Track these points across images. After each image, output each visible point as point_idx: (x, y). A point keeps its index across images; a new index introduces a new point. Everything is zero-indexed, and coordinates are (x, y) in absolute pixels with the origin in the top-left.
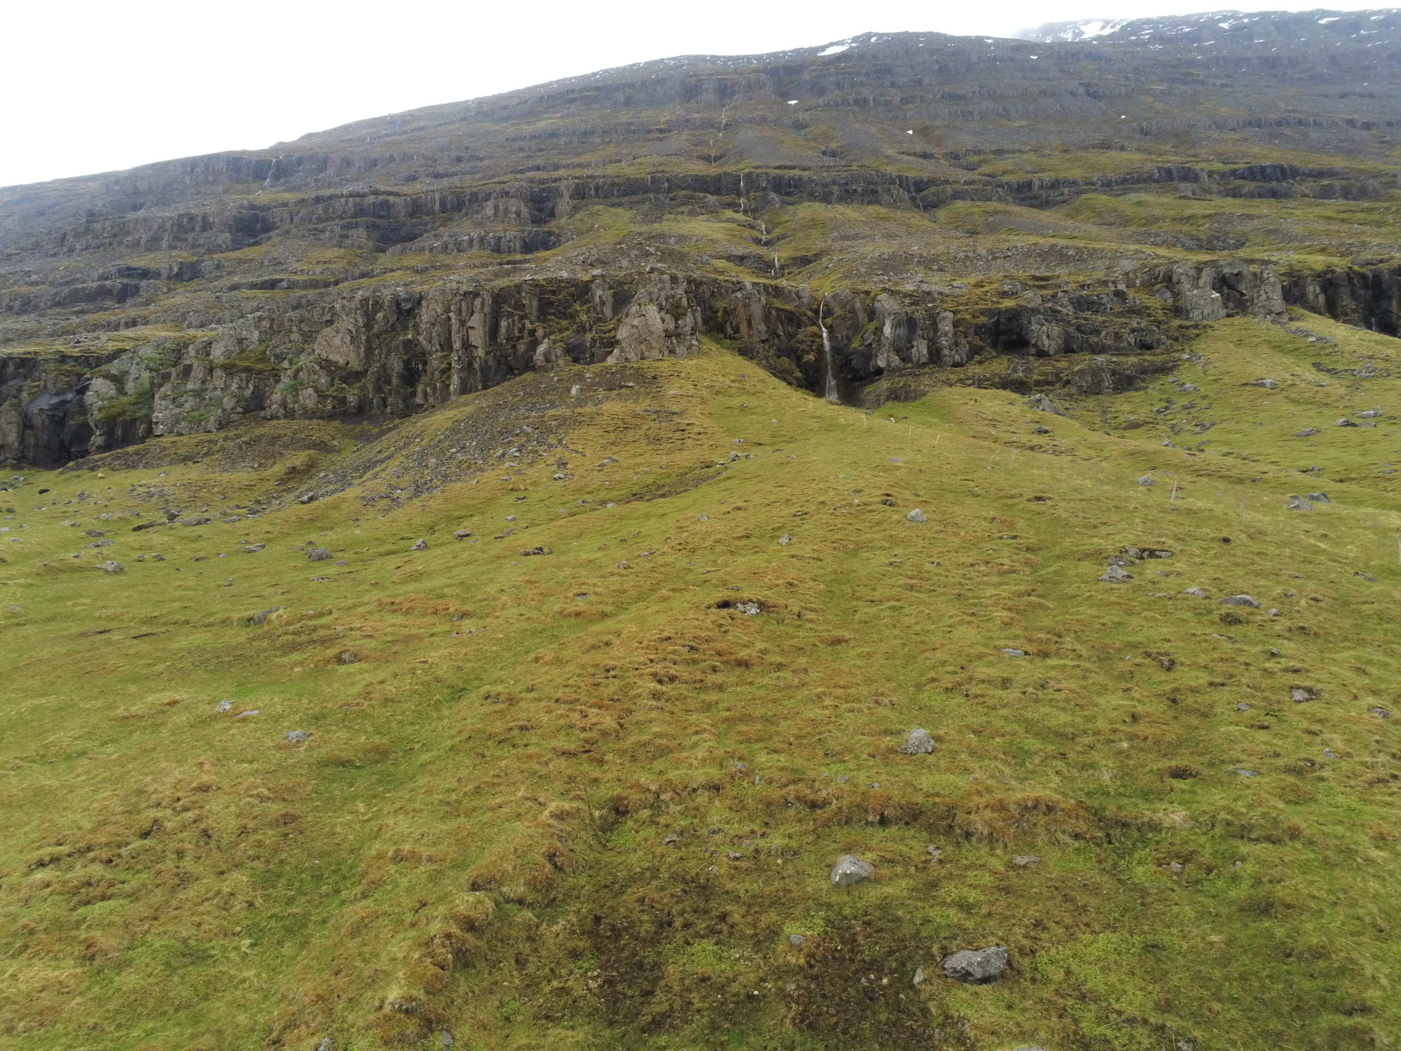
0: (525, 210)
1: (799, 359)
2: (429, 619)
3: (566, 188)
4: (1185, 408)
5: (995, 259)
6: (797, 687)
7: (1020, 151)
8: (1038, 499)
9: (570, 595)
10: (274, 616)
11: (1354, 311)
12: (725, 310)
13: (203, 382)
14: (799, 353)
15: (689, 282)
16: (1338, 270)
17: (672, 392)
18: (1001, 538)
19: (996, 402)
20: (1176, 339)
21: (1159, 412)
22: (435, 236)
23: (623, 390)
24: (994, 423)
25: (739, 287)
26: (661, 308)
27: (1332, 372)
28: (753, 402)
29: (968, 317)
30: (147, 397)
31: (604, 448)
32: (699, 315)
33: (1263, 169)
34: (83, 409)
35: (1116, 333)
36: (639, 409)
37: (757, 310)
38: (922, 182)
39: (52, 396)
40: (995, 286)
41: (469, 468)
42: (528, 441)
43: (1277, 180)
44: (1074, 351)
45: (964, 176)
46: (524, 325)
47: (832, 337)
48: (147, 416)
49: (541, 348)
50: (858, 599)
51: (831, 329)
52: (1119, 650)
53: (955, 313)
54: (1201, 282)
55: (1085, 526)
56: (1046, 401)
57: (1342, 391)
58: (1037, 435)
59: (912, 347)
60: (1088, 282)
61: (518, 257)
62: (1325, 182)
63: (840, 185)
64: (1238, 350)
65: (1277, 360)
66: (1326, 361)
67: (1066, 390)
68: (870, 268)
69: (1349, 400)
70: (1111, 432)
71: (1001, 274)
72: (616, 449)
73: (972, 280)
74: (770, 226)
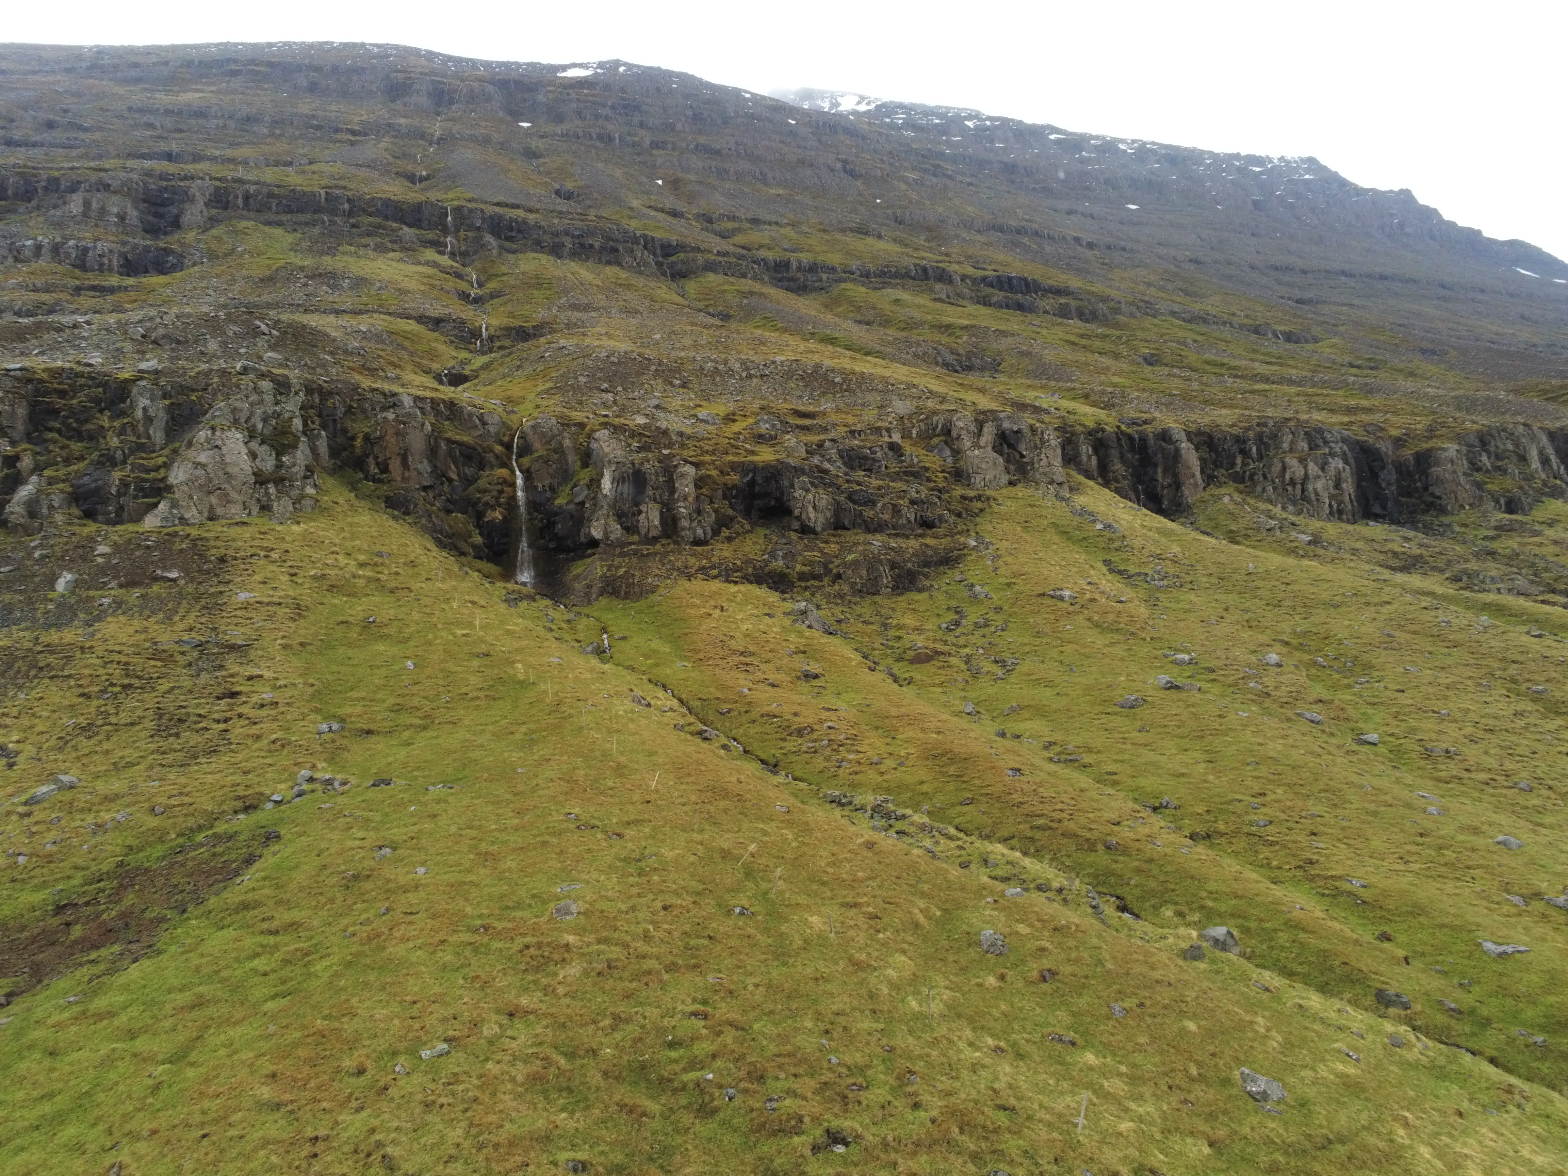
1: (480, 516)
3: (200, 190)
4: (977, 626)
5: (750, 376)
7: (777, 223)
11: (1125, 478)
12: (367, 438)
14: (480, 506)
15: (309, 391)
16: (1107, 428)
17: (243, 596)
19: (750, 609)
20: (959, 515)
21: (948, 630)
23: (156, 588)
24: (745, 660)
25: (391, 401)
26: (252, 433)
27: (1125, 575)
28: (385, 610)
29: (714, 473)
32: (323, 446)
33: (1010, 279)
35: (894, 506)
37: (417, 442)
38: (670, 245)
40: (751, 421)
43: (1022, 292)
44: (844, 528)
45: (717, 244)
47: (529, 485)
49: (25, 492)
51: (528, 475)
53: (697, 465)
54: (983, 441)
56: (813, 613)
57: (1143, 611)
58: (804, 686)
59: (640, 512)
60: (859, 427)
61: (114, 280)
62: (1062, 301)
63: (573, 236)
64: (1026, 536)
65: (1068, 555)
66: (1117, 559)
67: (837, 587)
68: (592, 376)
69: (1153, 626)
70: (895, 671)
71: (757, 404)
72: (85, 744)
73: (721, 409)
74: (483, 278)
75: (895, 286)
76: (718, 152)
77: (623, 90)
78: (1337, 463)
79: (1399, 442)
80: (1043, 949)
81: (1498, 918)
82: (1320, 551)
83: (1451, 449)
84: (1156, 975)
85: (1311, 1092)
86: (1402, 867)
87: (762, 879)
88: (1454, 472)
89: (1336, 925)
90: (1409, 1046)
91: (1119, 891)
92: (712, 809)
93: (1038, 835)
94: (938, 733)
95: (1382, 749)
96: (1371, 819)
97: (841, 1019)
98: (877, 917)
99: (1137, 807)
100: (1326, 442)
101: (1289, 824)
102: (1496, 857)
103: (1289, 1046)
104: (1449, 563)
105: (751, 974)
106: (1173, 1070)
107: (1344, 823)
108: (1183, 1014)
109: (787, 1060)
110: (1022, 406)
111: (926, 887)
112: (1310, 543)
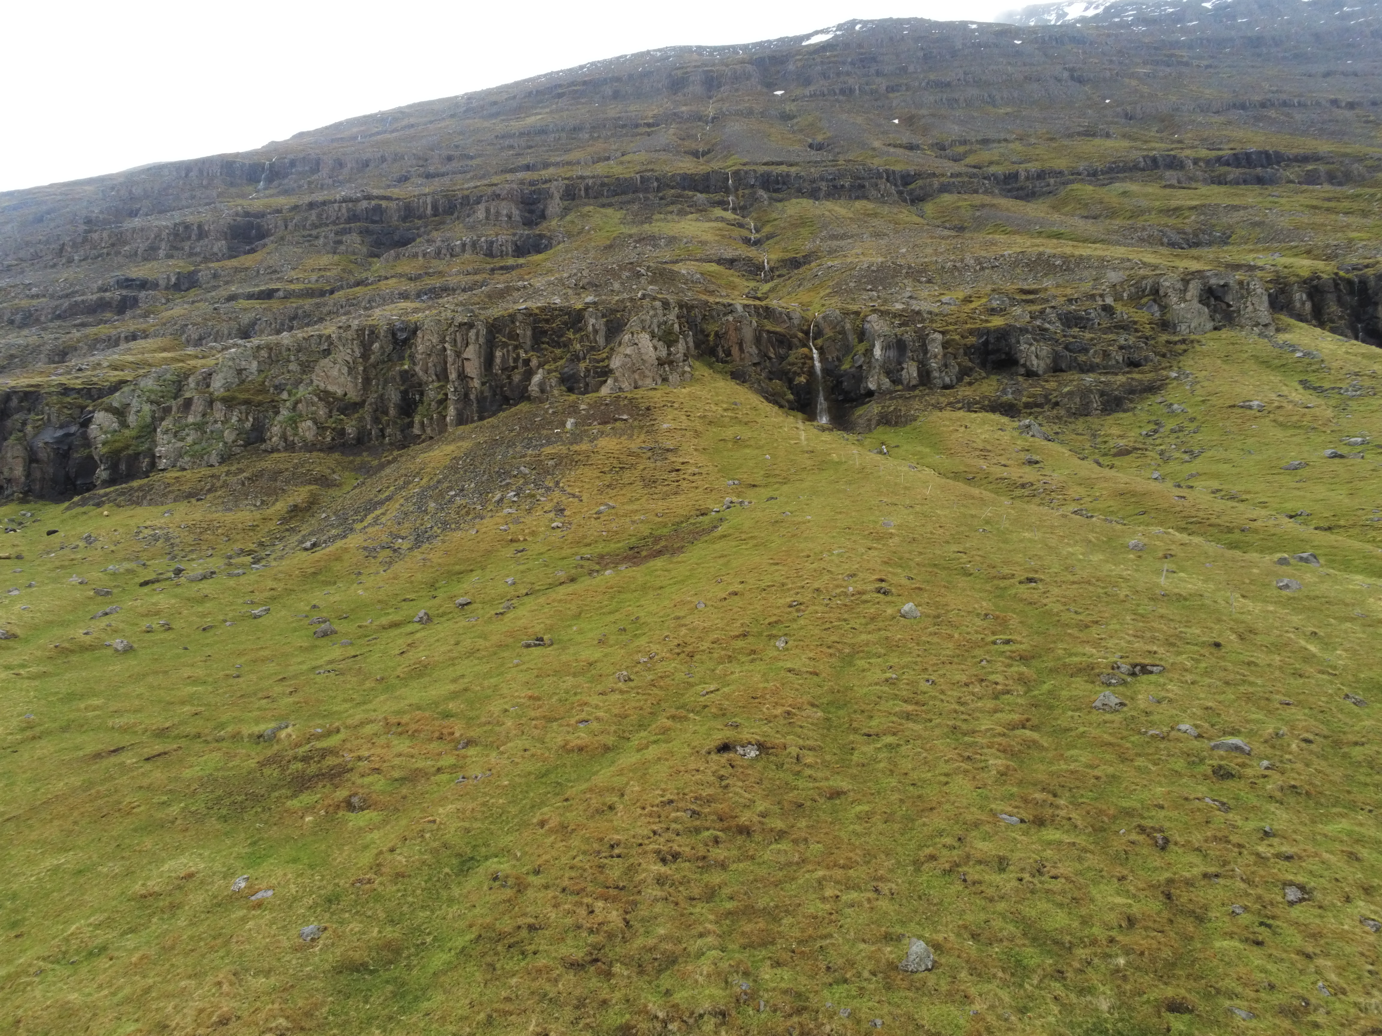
0: (516, 213)
1: (790, 381)
2: (434, 746)
3: (556, 189)
4: (1173, 431)
5: (983, 269)
6: (798, 863)
7: (1005, 140)
8: (1030, 580)
9: (573, 721)
10: (283, 734)
12: (717, 334)
13: (204, 415)
14: (791, 375)
15: (681, 307)
16: (1325, 276)
17: (665, 426)
18: (994, 643)
19: (986, 427)
20: (1164, 356)
21: (1147, 435)
22: (428, 241)
23: (618, 424)
24: (984, 453)
25: (729, 308)
26: (653, 336)
27: (1319, 390)
28: (745, 433)
29: (957, 337)
30: (149, 430)
31: (601, 492)
32: (690, 340)
33: (1248, 156)
34: (87, 442)
35: (1105, 351)
36: (634, 446)
37: (748, 334)
38: (909, 175)
39: (56, 429)
40: (984, 300)
41: (468, 513)
42: (526, 483)
43: (1262, 166)
44: (1062, 371)
45: (950, 167)
46: (518, 355)
47: (823, 359)
48: (150, 449)
49: (537, 378)
50: (856, 731)
51: (821, 350)
52: (1114, 818)
53: (943, 333)
54: (1189, 296)
55: (1077, 625)
56: (1035, 427)
57: (1329, 413)
58: (1028, 466)
59: (902, 369)
60: (1076, 296)
61: (511, 261)
62: (1310, 167)
63: (827, 180)
64: (1225, 367)
65: (1265, 378)
66: (1313, 379)
67: (1055, 412)
68: (859, 282)
69: (1336, 423)
70: (1101, 460)
71: (989, 287)
72: (612, 493)
73: (960, 294)
74: (759, 225)
75: (1123, 180)
76: (948, 85)
77: (860, 46)
87: (996, 523)
92: (964, 502)
93: (1190, 526)
94: (1127, 485)
97: (1039, 556)
99: (1276, 515)
105: (989, 545)
109: (1008, 563)
110: (1236, 267)
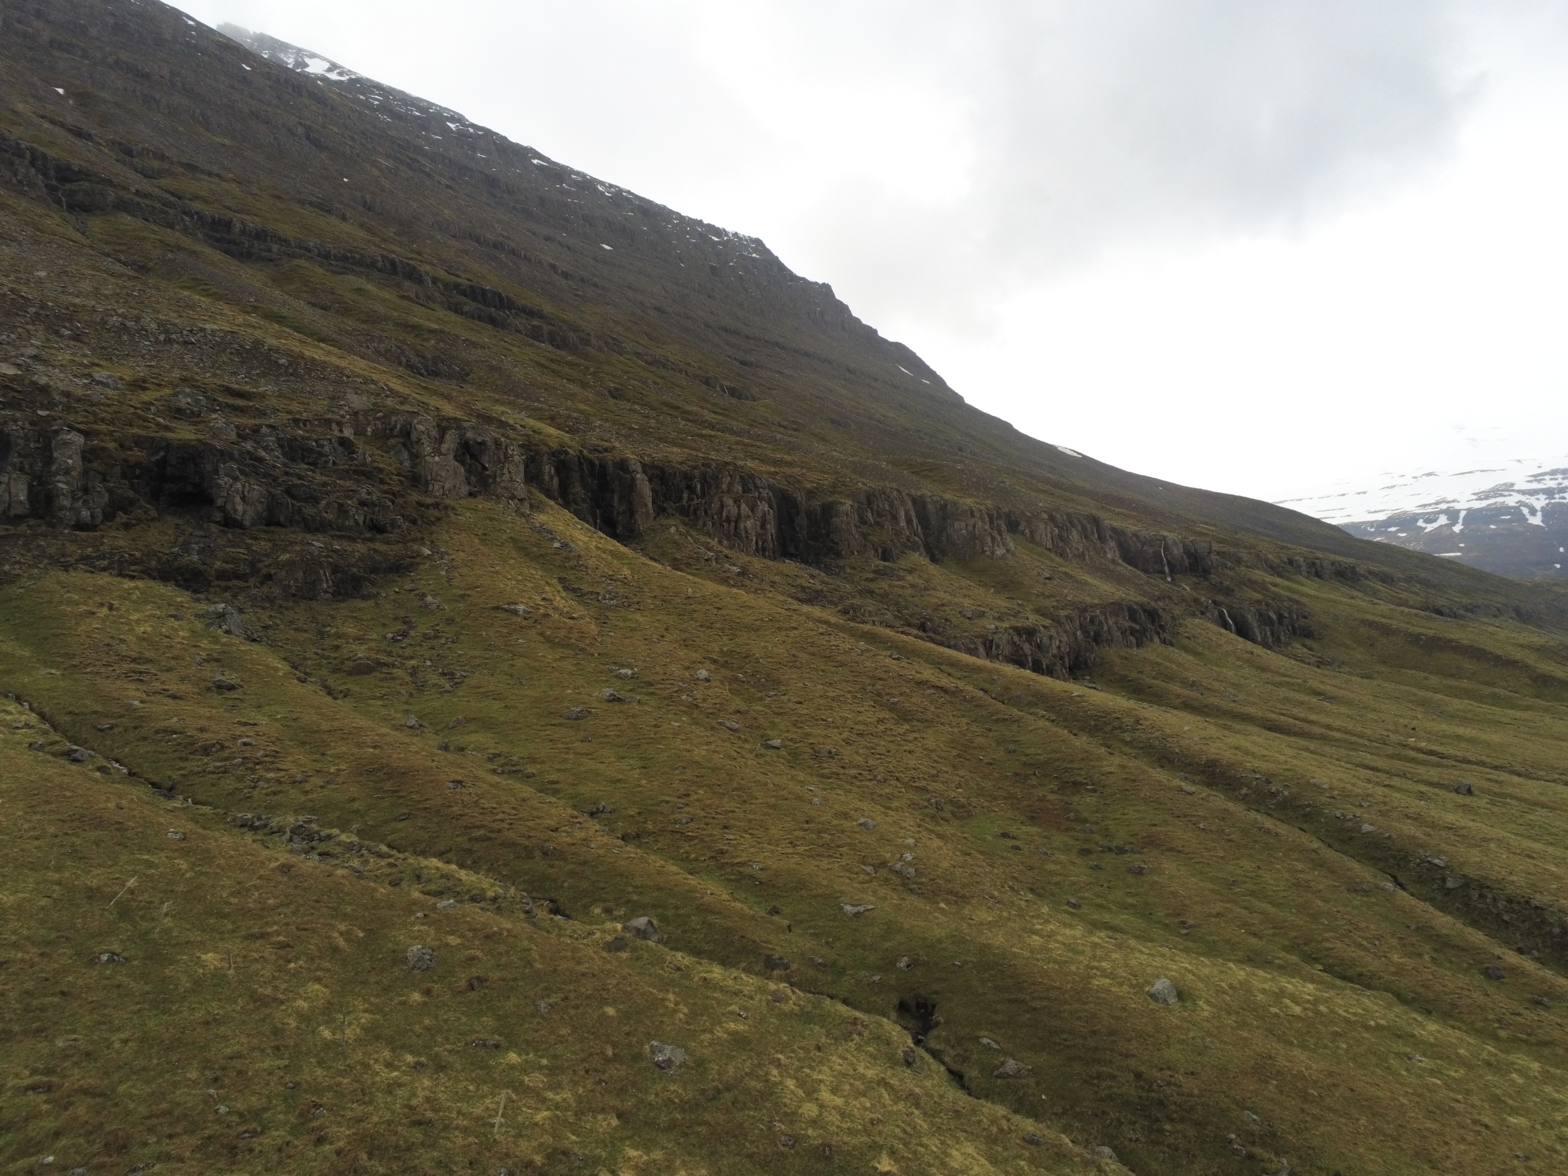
4: (426, 637)
5: (169, 341)
11: (584, 500)
16: (571, 452)
19: (149, 609)
20: (414, 522)
21: (394, 640)
24: (139, 667)
27: (579, 594)
29: (112, 445)
33: (484, 291)
35: (341, 505)
38: (69, 169)
40: (167, 391)
43: (495, 307)
44: (279, 524)
45: (136, 181)
53: (87, 434)
54: (444, 448)
56: (233, 616)
57: (593, 628)
58: (216, 699)
60: (305, 416)
62: (535, 323)
64: (484, 549)
65: (525, 571)
66: (572, 577)
67: (265, 589)
69: (601, 643)
70: (330, 682)
71: (176, 374)
73: (126, 372)
75: (358, 274)
76: (146, 76)
78: (763, 507)
79: (811, 494)
80: (472, 958)
81: (856, 885)
82: (747, 582)
83: (847, 504)
84: (582, 968)
85: (707, 1052)
86: (791, 850)
87: (143, 918)
88: (848, 523)
89: (739, 905)
90: (786, 999)
91: (552, 895)
92: (78, 841)
94: (374, 747)
95: (783, 752)
96: (771, 811)
97: (237, 1064)
98: (288, 946)
99: (575, 813)
100: (756, 487)
101: (707, 820)
102: (858, 836)
103: (693, 1015)
104: (841, 598)
105: (119, 1029)
106: (591, 1055)
107: (751, 816)
108: (604, 1002)
109: (162, 1120)
110: (488, 419)
111: (349, 909)
112: (739, 574)
